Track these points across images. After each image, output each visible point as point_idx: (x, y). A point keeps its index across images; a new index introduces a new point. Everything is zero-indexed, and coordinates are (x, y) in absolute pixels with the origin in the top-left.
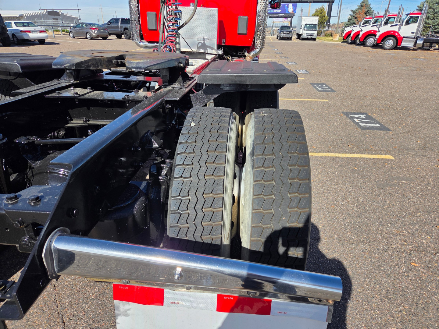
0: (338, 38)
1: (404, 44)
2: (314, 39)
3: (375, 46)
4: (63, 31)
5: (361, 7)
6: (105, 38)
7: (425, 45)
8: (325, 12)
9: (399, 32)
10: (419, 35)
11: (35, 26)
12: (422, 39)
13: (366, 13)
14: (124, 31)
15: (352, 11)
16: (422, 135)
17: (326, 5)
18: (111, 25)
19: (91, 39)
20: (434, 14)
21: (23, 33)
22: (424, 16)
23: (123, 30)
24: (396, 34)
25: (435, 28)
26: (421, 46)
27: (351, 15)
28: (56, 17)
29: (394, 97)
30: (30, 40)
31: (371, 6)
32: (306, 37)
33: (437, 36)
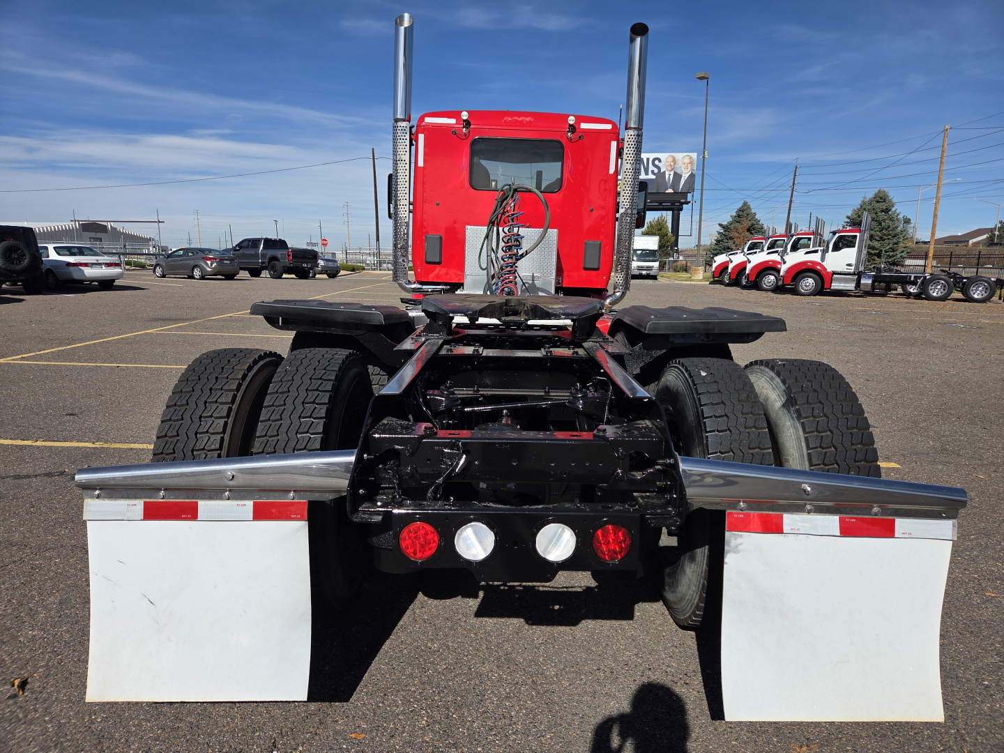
0: (700, 276)
1: (836, 286)
2: (654, 277)
3: (779, 289)
4: (128, 263)
5: (738, 219)
6: (230, 277)
7: (878, 287)
8: (667, 228)
9: (824, 264)
10: (861, 269)
11: (96, 254)
12: (869, 277)
13: (748, 230)
14: (269, 264)
15: (720, 225)
16: (932, 433)
17: (668, 216)
18: (241, 251)
19: (203, 278)
20: (882, 230)
21: (72, 268)
22: (866, 235)
23: (267, 260)
24: (818, 267)
25: (888, 256)
26: (869, 289)
27: (719, 233)
28: (99, 235)
29: (857, 376)
30: (81, 282)
31: (757, 217)
32: (636, 272)
33: (897, 271)
